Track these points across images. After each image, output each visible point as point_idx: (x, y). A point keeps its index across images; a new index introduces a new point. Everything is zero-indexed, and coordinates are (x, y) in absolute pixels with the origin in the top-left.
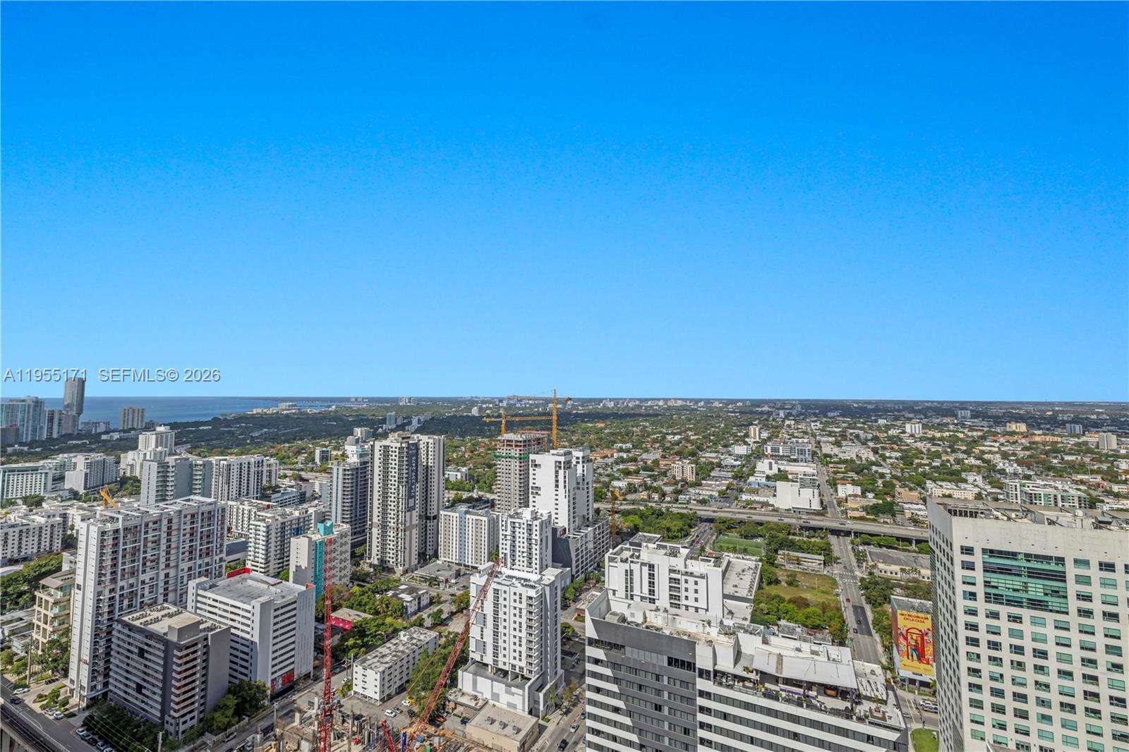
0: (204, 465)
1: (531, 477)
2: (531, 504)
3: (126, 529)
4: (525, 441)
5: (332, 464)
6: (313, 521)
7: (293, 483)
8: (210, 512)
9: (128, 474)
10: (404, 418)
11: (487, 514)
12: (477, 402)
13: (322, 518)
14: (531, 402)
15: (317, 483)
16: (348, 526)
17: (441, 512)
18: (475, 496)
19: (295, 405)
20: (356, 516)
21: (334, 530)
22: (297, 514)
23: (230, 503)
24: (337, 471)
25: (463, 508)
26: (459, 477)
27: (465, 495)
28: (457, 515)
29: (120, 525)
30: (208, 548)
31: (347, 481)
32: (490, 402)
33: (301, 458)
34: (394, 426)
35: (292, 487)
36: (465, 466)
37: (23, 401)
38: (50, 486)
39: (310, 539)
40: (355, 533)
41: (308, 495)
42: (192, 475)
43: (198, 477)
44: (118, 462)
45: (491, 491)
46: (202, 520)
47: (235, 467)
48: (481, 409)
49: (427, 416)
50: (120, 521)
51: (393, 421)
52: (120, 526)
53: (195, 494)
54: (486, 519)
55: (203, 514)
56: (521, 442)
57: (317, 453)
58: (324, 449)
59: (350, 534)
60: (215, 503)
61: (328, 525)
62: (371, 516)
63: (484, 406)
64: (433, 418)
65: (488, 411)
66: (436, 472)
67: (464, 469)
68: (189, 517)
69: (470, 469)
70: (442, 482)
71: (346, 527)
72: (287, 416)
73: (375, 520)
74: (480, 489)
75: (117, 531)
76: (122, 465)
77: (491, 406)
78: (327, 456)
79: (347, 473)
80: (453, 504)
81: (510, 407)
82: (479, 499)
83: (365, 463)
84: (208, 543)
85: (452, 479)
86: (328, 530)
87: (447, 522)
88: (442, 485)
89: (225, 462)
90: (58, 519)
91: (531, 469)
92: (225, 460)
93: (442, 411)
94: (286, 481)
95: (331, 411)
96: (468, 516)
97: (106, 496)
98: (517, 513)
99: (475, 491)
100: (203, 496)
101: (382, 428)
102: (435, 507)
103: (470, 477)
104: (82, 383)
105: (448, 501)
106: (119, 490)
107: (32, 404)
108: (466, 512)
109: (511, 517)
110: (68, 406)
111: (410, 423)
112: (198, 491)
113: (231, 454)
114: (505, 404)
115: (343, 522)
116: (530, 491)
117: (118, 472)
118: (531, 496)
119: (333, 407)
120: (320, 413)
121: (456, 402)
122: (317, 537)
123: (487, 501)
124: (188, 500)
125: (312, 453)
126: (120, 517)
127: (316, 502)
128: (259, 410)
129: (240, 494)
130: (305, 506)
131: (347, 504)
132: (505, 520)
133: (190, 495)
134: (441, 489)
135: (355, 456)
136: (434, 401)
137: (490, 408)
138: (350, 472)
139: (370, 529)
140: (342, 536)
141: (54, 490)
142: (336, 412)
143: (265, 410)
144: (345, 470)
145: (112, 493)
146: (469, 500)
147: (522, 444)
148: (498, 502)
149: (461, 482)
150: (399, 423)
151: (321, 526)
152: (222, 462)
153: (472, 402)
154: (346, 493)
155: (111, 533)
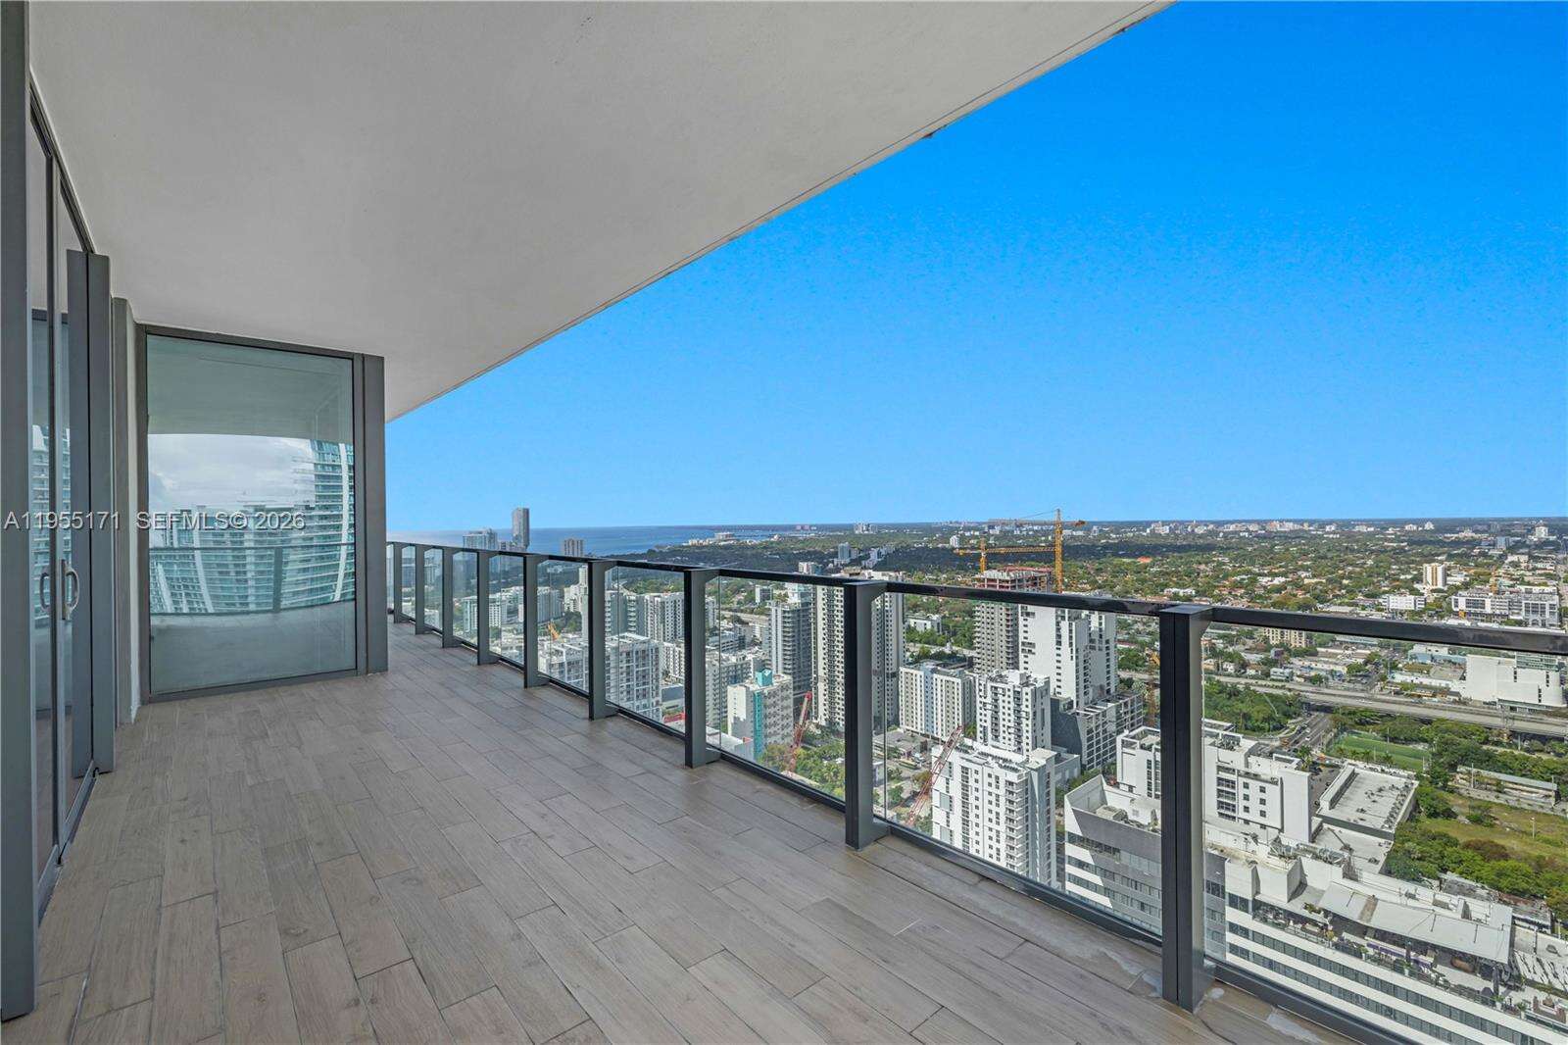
0: (637, 601)
1: (1021, 629)
2: (1022, 665)
3: (569, 663)
4: (1013, 581)
5: (771, 605)
6: (752, 670)
7: (731, 625)
8: (644, 651)
9: (572, 610)
10: (861, 551)
11: (961, 675)
12: (958, 529)
13: (762, 666)
14: (1036, 528)
15: (757, 627)
16: (790, 677)
17: (902, 669)
18: (947, 650)
19: (733, 535)
20: (799, 667)
21: (774, 681)
22: (733, 660)
23: (666, 644)
24: (776, 612)
25: (929, 665)
26: (929, 627)
27: (934, 650)
28: (922, 673)
29: (564, 659)
30: (644, 690)
31: (787, 625)
32: (976, 529)
33: (741, 597)
34: (848, 561)
35: (730, 630)
36: (937, 612)
37: (480, 533)
38: (506, 619)
39: (747, 688)
40: (799, 687)
41: (748, 640)
42: (627, 612)
43: (632, 614)
44: (562, 597)
45: (971, 647)
46: (637, 659)
47: (670, 604)
48: (962, 539)
49: (889, 548)
50: (564, 654)
51: (846, 554)
53: (631, 631)
54: (959, 681)
55: (637, 653)
56: (1007, 582)
57: (758, 591)
58: (765, 587)
59: (791, 687)
60: (649, 641)
61: (767, 674)
62: (816, 667)
63: (967, 534)
64: (897, 550)
65: (972, 541)
66: (894, 618)
67: (935, 617)
68: (624, 655)
69: (944, 617)
70: (901, 630)
71: (787, 678)
72: (726, 548)
73: (821, 672)
74: (957, 643)
75: (561, 665)
76: (567, 600)
77: (977, 533)
78: (768, 596)
79: (787, 615)
80: (917, 661)
81: (1005, 534)
82: (953, 656)
83: (808, 604)
84: (644, 684)
85: (921, 629)
86: (767, 681)
87: (909, 681)
88: (901, 635)
89: (659, 599)
90: (515, 651)
91: (1021, 619)
92: (659, 596)
93: (910, 541)
94: (724, 623)
95: (772, 543)
96: (935, 676)
97: (553, 631)
98: (1001, 676)
99: (948, 645)
100: (638, 634)
101: (833, 562)
102: (894, 661)
103: (944, 627)
104: (527, 512)
105: (912, 656)
106: (565, 626)
107: (488, 535)
108: (934, 671)
109: (991, 679)
110: (517, 538)
111: (867, 557)
112: (633, 629)
113: (667, 591)
114: (997, 531)
115: (785, 673)
116: (1021, 648)
117: (562, 608)
118: (1021, 655)
119: (776, 537)
120: (761, 544)
121: (928, 530)
122: (755, 688)
123: (964, 659)
124: (623, 637)
125: (752, 592)
126: (564, 650)
127: (756, 648)
128: (695, 541)
129: (675, 635)
130: (744, 652)
131: (788, 653)
132: (983, 683)
133: (624, 632)
134: (901, 640)
135: (796, 595)
136: (899, 529)
137: (976, 537)
138: (790, 613)
139: (816, 684)
140: (784, 688)
141: (509, 623)
142: (779, 543)
143: (701, 541)
144: (784, 612)
145: (559, 629)
146: (939, 656)
147: (1009, 585)
148: (978, 661)
149: (932, 633)
150: (854, 557)
151: (759, 675)
152: (656, 599)
153: (951, 530)
154: (786, 639)
155: (557, 666)
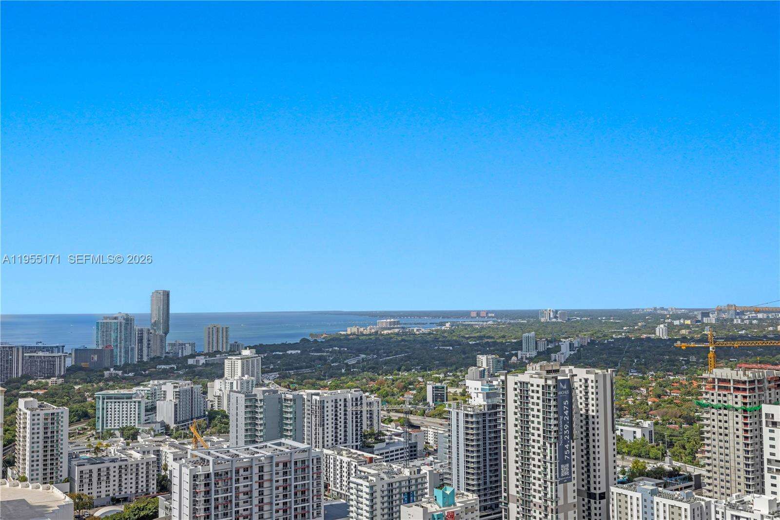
0: (294, 400)
1: (766, 443)
2: (768, 488)
3: (216, 474)
4: (752, 382)
5: (449, 406)
6: (427, 485)
7: (400, 430)
8: (303, 462)
9: (216, 408)
10: (549, 342)
11: (688, 499)
12: (664, 317)
13: (441, 482)
14: (760, 316)
15: (431, 432)
16: (475, 496)
17: (613, 489)
18: (667, 467)
19: (398, 323)
20: (485, 483)
21: (456, 500)
22: (407, 472)
23: (326, 451)
24: (457, 416)
25: (648, 485)
26: (639, 435)
27: (651, 466)
28: (639, 495)
29: (211, 469)
30: (303, 508)
31: (470, 431)
32: (686, 317)
33: (409, 396)
34: (534, 354)
35: (398, 435)
36: (648, 418)
37: (116, 318)
38: (143, 418)
39: (425, 509)
40: (485, 508)
41: (420, 448)
42: (282, 412)
43: (289, 416)
44: (205, 393)
45: (694, 462)
46: (296, 471)
47: (330, 404)
48: (670, 328)
49: (585, 337)
50: (211, 463)
51: (532, 346)
52: (211, 471)
53: (286, 436)
54: (687, 506)
55: (296, 463)
56: (744, 383)
57: (429, 388)
58: (438, 384)
59: (478, 508)
60: (309, 449)
61: (448, 492)
62: (507, 484)
63: (676, 323)
64: (592, 342)
65: (683, 332)
66: (601, 426)
67: (646, 424)
68: (281, 466)
69: (656, 424)
70: (611, 441)
71: (472, 497)
72: (388, 337)
73: (513, 491)
74: (676, 456)
75: (208, 476)
76: (210, 397)
77: (688, 322)
78: (442, 395)
79: (470, 419)
80: (631, 479)
81: (722, 324)
82: (674, 474)
83: (495, 406)
84: (303, 501)
85: (628, 438)
86: (449, 500)
87: (623, 504)
88: (611, 447)
89: (318, 398)
90: (153, 456)
91: (766, 430)
92: (317, 394)
93: (606, 331)
94: (391, 427)
95: (445, 331)
96: (656, 499)
97: (196, 433)
98: (743, 502)
99: (667, 459)
100: (294, 440)
101: (516, 355)
102: (603, 479)
103: (657, 437)
104: (167, 295)
105: (623, 473)
106: (208, 427)
107: (123, 321)
108: (653, 493)
109: (732, 507)
110: (155, 324)
111: (557, 349)
112: (289, 433)
113: (324, 387)
114: (712, 319)
115: (468, 490)
116: (766, 466)
117: (206, 403)
118: (767, 476)
119: (448, 325)
120: (430, 334)
121: (627, 317)
122: (433, 508)
123: (689, 478)
124: (280, 444)
125: (423, 389)
126: (211, 459)
127: (431, 458)
128: (354, 330)
129: (336, 441)
130: (417, 462)
131: (472, 465)
132: (721, 511)
133: (281, 437)
134: (611, 453)
135: (481, 396)
136: (593, 316)
137: (687, 327)
138: (474, 419)
139: (506, 504)
140: (468, 509)
141: (147, 422)
142: (451, 332)
143: (362, 329)
144: (467, 415)
145: (201, 430)
146: (658, 474)
147: (747, 386)
148: (706, 481)
149: (644, 445)
150: (541, 348)
151: (438, 493)
152: (314, 397)
153: (656, 317)
154: (470, 449)
155: (202, 478)
